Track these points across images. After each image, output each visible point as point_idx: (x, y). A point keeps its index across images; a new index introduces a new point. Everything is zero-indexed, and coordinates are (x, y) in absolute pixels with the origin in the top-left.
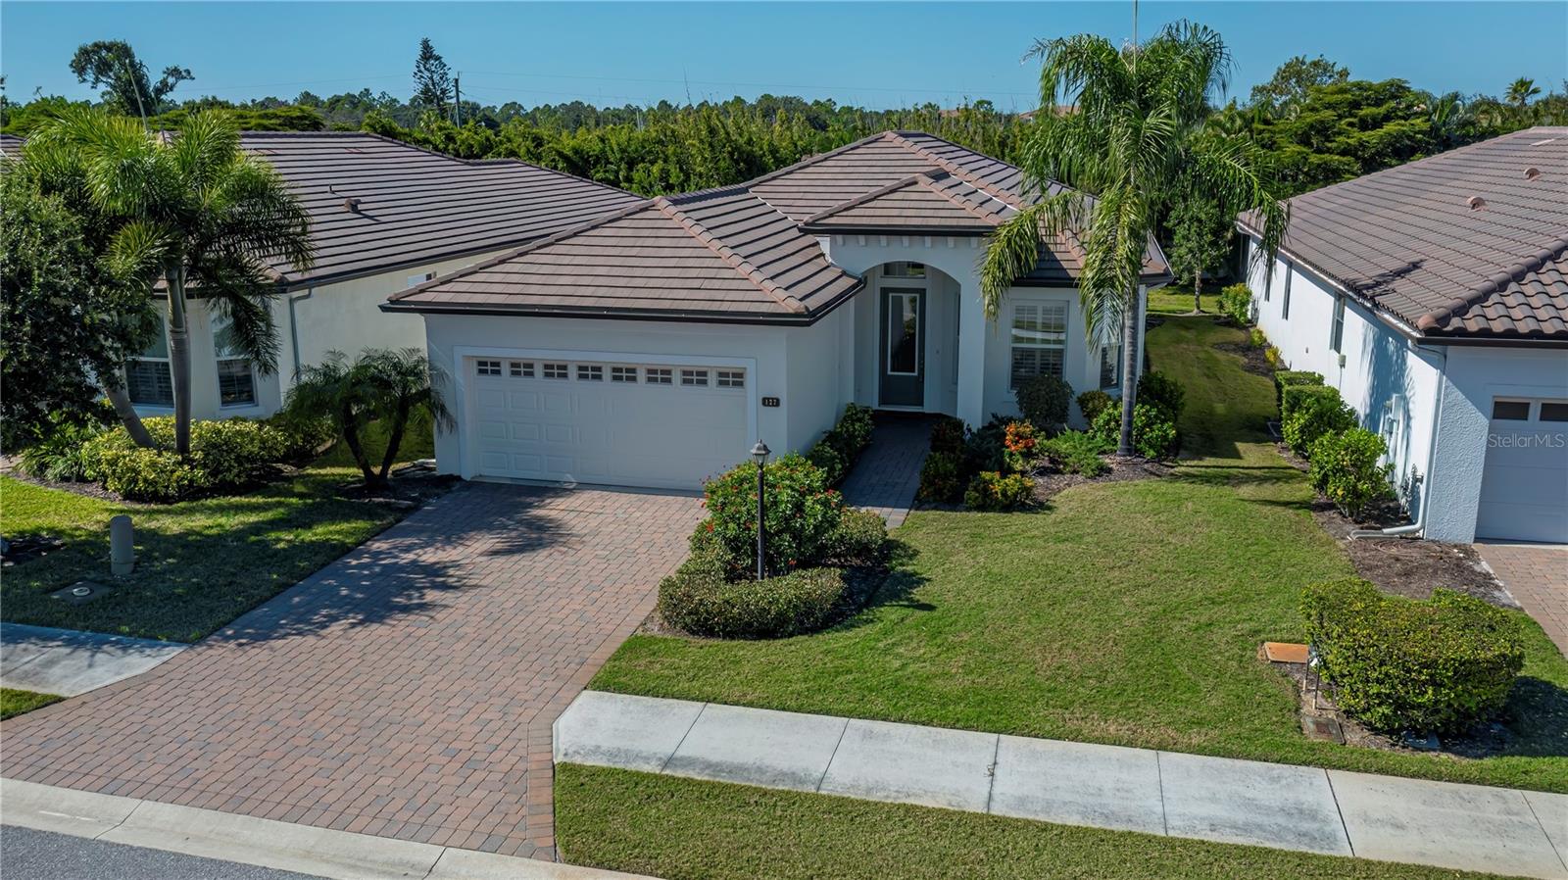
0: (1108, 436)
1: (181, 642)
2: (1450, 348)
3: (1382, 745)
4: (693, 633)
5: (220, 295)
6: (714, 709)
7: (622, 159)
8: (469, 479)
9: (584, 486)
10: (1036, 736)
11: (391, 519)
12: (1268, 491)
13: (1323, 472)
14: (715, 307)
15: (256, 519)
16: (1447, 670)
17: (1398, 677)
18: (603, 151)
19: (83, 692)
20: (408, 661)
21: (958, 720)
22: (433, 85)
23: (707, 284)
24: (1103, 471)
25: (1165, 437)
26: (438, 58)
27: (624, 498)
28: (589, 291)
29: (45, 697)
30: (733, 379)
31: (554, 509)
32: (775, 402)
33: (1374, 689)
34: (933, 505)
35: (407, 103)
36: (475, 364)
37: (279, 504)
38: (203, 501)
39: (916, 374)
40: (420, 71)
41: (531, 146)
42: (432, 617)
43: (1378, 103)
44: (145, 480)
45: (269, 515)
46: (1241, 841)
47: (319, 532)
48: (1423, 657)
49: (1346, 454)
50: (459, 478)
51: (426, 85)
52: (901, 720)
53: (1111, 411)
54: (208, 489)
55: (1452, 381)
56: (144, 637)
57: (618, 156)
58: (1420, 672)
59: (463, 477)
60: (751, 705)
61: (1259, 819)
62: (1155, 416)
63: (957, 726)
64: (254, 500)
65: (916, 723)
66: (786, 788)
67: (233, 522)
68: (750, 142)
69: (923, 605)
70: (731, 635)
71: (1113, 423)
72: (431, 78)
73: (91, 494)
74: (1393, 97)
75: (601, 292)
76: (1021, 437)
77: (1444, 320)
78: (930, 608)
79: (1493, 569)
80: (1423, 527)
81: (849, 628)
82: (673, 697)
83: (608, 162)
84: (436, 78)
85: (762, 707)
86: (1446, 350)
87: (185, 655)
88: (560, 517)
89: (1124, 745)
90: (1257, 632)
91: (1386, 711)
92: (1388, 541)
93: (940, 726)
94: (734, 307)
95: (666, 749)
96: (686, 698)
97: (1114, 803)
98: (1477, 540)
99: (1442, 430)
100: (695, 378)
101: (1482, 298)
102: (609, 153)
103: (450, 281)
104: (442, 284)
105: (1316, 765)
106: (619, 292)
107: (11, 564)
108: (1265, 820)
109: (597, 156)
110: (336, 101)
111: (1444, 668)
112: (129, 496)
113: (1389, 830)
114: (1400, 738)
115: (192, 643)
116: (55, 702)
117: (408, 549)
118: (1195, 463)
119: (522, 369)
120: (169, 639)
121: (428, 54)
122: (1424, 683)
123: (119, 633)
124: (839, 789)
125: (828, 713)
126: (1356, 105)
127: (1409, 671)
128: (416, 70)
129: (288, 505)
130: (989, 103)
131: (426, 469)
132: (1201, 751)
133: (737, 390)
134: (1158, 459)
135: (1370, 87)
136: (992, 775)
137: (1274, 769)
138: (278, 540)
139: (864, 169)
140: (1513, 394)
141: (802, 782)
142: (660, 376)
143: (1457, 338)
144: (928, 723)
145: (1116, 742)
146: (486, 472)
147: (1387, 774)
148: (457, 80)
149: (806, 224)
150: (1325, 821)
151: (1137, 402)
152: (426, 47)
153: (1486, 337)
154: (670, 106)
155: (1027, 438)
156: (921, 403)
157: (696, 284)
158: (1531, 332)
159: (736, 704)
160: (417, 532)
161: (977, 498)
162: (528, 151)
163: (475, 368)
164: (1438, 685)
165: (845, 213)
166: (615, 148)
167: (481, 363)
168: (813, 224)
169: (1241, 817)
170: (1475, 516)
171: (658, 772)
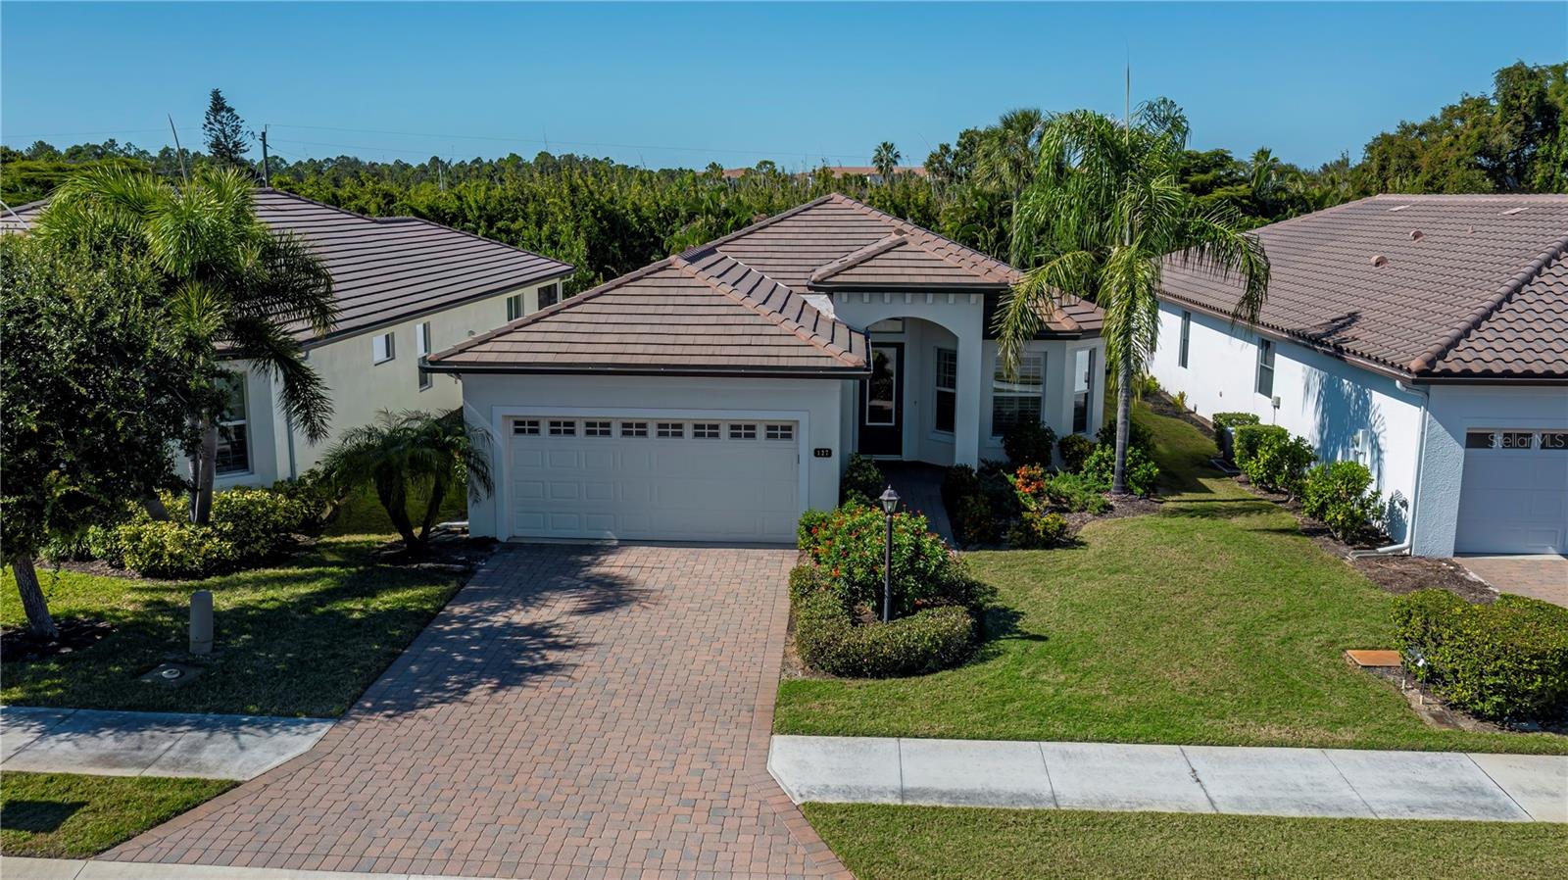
0: (1100, 476)
1: (325, 717)
2: (1432, 386)
3: (1490, 730)
4: (840, 675)
5: (270, 357)
6: (908, 743)
7: (480, 217)
8: (505, 541)
9: (627, 542)
10: (1212, 745)
11: (453, 585)
12: (1256, 521)
13: (1321, 500)
14: (773, 362)
15: (308, 590)
16: (1554, 659)
17: (1510, 669)
18: (461, 209)
19: (256, 774)
20: (578, 720)
21: (1139, 737)
22: (225, 137)
23: (755, 340)
24: (1107, 508)
25: (1150, 476)
26: (230, 110)
27: (675, 553)
28: (639, 349)
29: (221, 783)
30: (782, 432)
31: (615, 565)
32: (828, 453)
33: (1489, 681)
34: (978, 545)
35: (157, 155)
36: (512, 424)
37: (323, 575)
38: (235, 575)
39: (893, 424)
40: (210, 123)
41: (383, 203)
42: (570, 677)
43: (1205, 170)
44: (171, 555)
45: (317, 586)
46: (1438, 817)
47: (386, 601)
48: (1534, 650)
49: (1343, 484)
50: (494, 540)
51: (217, 138)
52: (1086, 740)
53: (1100, 453)
54: (235, 562)
55: (1434, 416)
56: (279, 715)
57: (476, 213)
58: (1530, 663)
59: (498, 538)
60: (941, 736)
61: (1441, 799)
62: (1139, 456)
63: (1140, 740)
64: (290, 571)
65: (1100, 741)
66: (1027, 808)
67: (286, 593)
68: (612, 201)
69: (1033, 636)
70: (878, 675)
71: (1103, 464)
72: (223, 131)
73: (97, 573)
74: (1217, 165)
75: (652, 349)
76: (1032, 480)
77: (1431, 363)
78: (1044, 639)
79: (1483, 578)
80: (1411, 547)
81: (983, 660)
82: (864, 735)
83: (465, 220)
84: (228, 131)
85: (952, 737)
86: (1429, 389)
87: (335, 730)
88: (625, 574)
89: (1291, 746)
90: (1333, 643)
91: (1499, 700)
92: (1384, 558)
93: (1123, 742)
94: (792, 362)
95: (894, 783)
96: (877, 735)
97: (1319, 797)
98: (1456, 554)
99: (1426, 459)
100: (743, 431)
101: (1454, 344)
102: (467, 211)
103: (487, 341)
104: (481, 343)
105: (1456, 750)
106: (670, 350)
107: (69, 650)
108: (1450, 799)
109: (453, 213)
110: (75, 153)
111: (1551, 658)
112: (149, 573)
113: (1549, 799)
114: (1505, 723)
115: (338, 717)
116: (233, 787)
117: (493, 611)
118: (1176, 498)
119: (563, 428)
120: (308, 715)
121: (218, 105)
122: (1534, 672)
123: (248, 713)
124: (1075, 804)
125: (1017, 738)
126: (1186, 172)
127: (1522, 662)
128: (206, 122)
129: (332, 575)
130: (771, 163)
131: (449, 532)
132: (1357, 746)
133: (785, 443)
134: (1147, 496)
135: (1197, 156)
136: (1198, 780)
137: (1424, 757)
138: (352, 611)
139: (824, 230)
140: (1480, 425)
141: (1040, 802)
142: (706, 431)
143: (1443, 378)
144: (1112, 740)
145: (1283, 744)
146: (519, 533)
147: (1515, 753)
148: (264, 134)
149: (814, 282)
150: (1492, 795)
151: (1130, 445)
152: (217, 98)
153: (1467, 377)
154: (442, 162)
155: (1038, 480)
156: (899, 452)
157: (745, 340)
158: (1525, 372)
159: (927, 736)
160: (490, 595)
161: (1021, 537)
162: (379, 207)
163: (512, 426)
164: (1544, 673)
165: (849, 272)
166: (473, 205)
167: (517, 423)
168: (822, 282)
169: (1427, 798)
170: (1454, 534)
171: (900, 803)
